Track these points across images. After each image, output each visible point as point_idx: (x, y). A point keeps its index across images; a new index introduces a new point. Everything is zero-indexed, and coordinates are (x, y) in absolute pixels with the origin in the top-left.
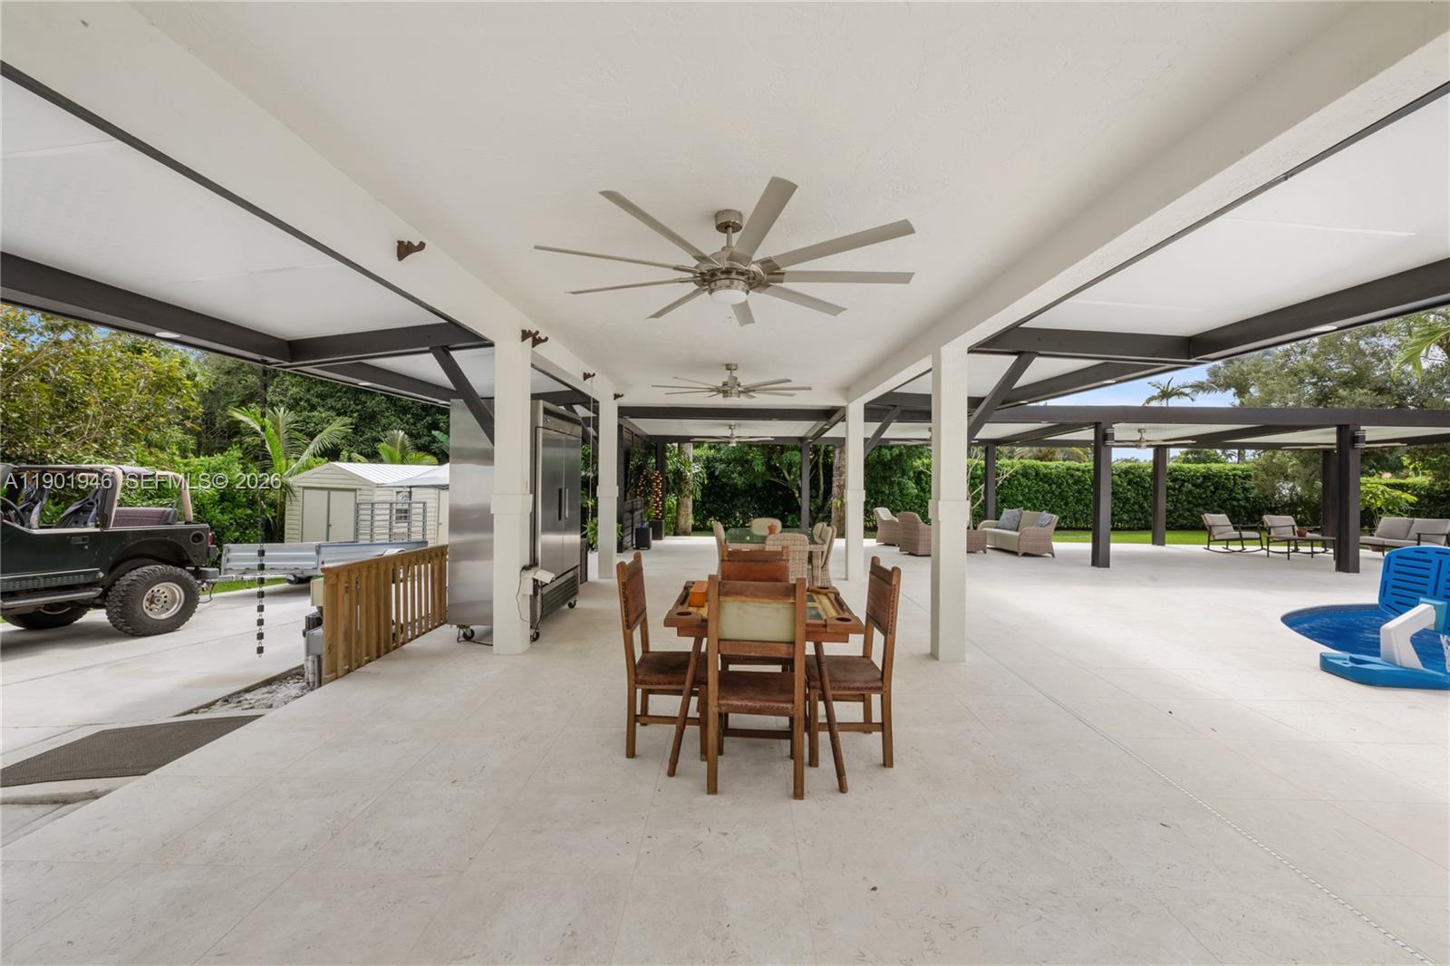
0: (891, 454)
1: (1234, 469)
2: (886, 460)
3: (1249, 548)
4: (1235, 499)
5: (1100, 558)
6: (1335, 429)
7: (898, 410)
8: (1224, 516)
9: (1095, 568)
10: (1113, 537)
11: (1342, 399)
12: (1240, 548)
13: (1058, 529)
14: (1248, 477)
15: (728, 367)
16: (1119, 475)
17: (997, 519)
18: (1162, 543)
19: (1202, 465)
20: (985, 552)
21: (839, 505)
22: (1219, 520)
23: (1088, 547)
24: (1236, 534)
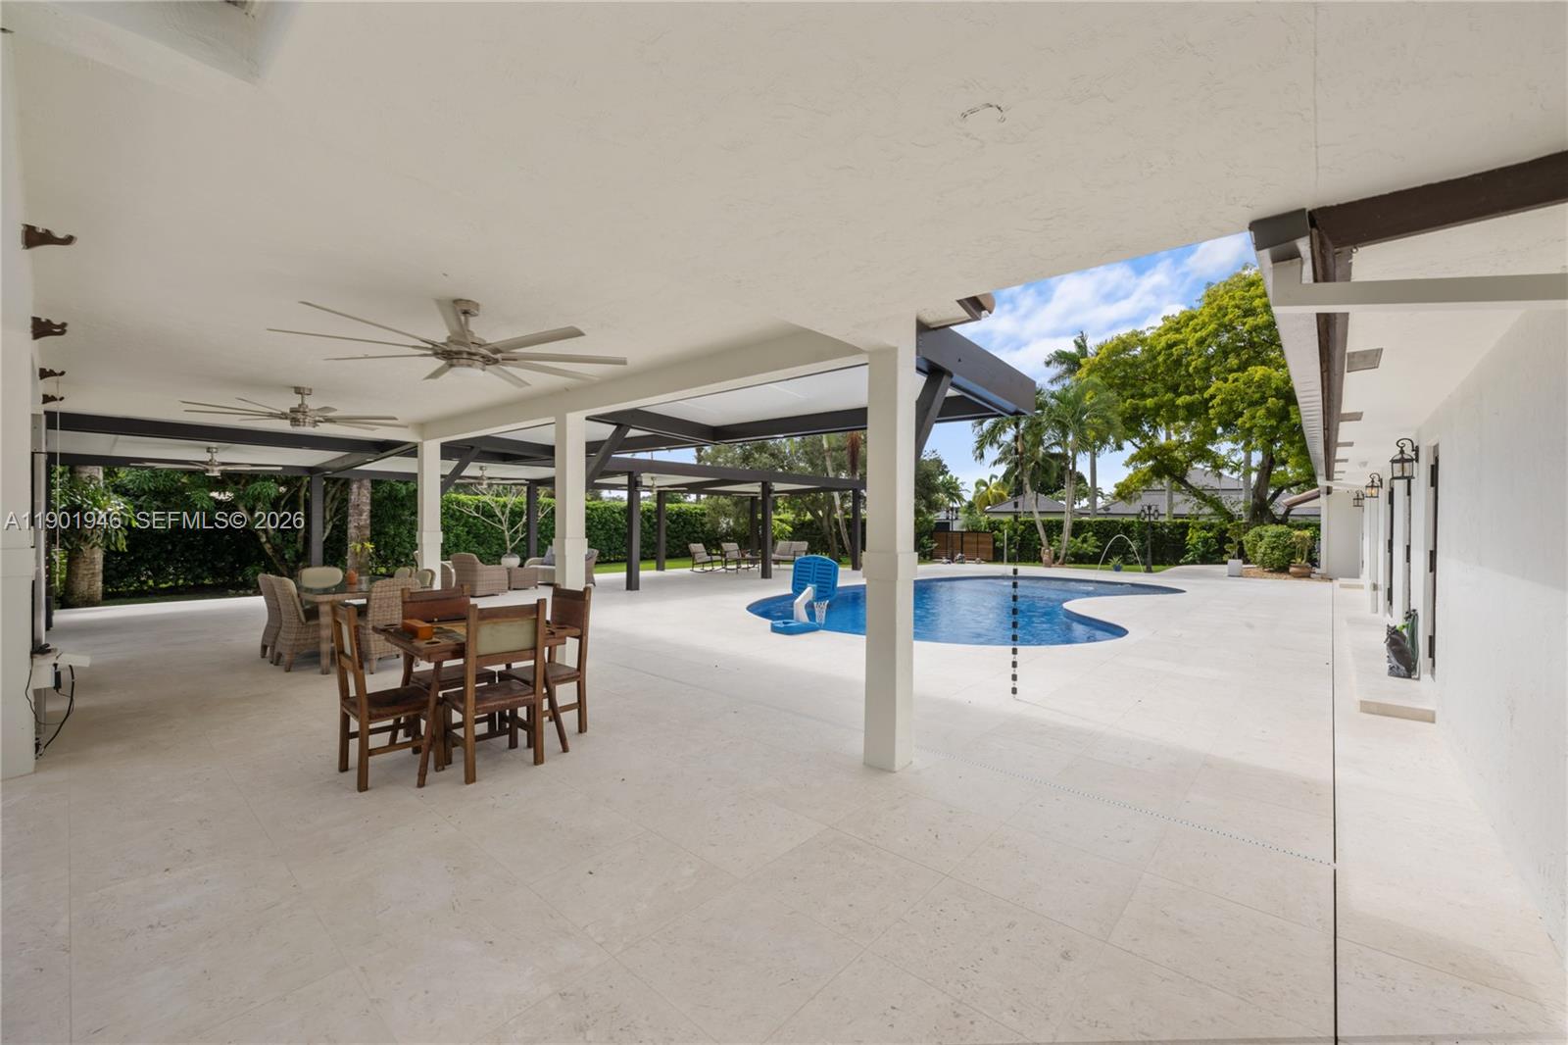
0: (407, 489)
1: (696, 508)
2: (400, 496)
3: (716, 568)
4: (696, 532)
5: (632, 584)
6: (760, 484)
7: (475, 452)
8: (701, 545)
9: (629, 592)
10: (641, 566)
11: (755, 459)
12: (711, 568)
13: (597, 563)
14: (704, 515)
15: (298, 391)
16: (619, 513)
17: (543, 556)
18: (663, 569)
19: (675, 505)
20: (536, 587)
21: (358, 550)
22: (697, 548)
23: (623, 575)
24: (708, 558)
